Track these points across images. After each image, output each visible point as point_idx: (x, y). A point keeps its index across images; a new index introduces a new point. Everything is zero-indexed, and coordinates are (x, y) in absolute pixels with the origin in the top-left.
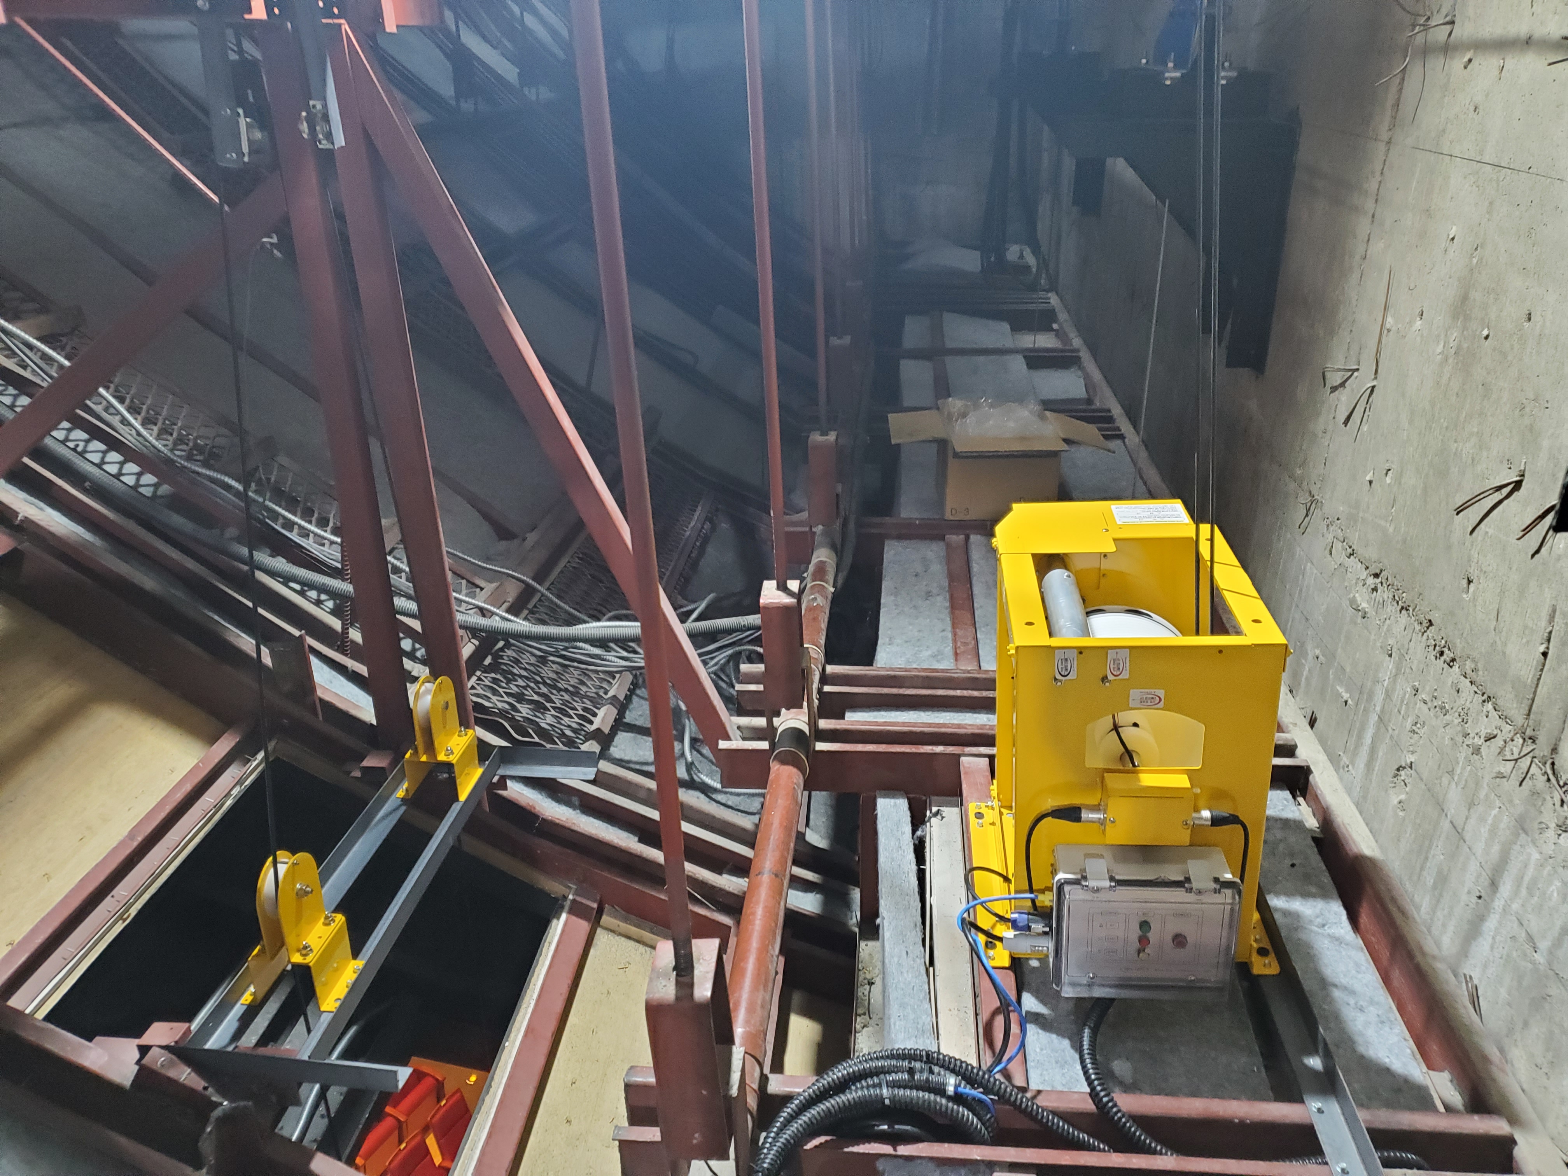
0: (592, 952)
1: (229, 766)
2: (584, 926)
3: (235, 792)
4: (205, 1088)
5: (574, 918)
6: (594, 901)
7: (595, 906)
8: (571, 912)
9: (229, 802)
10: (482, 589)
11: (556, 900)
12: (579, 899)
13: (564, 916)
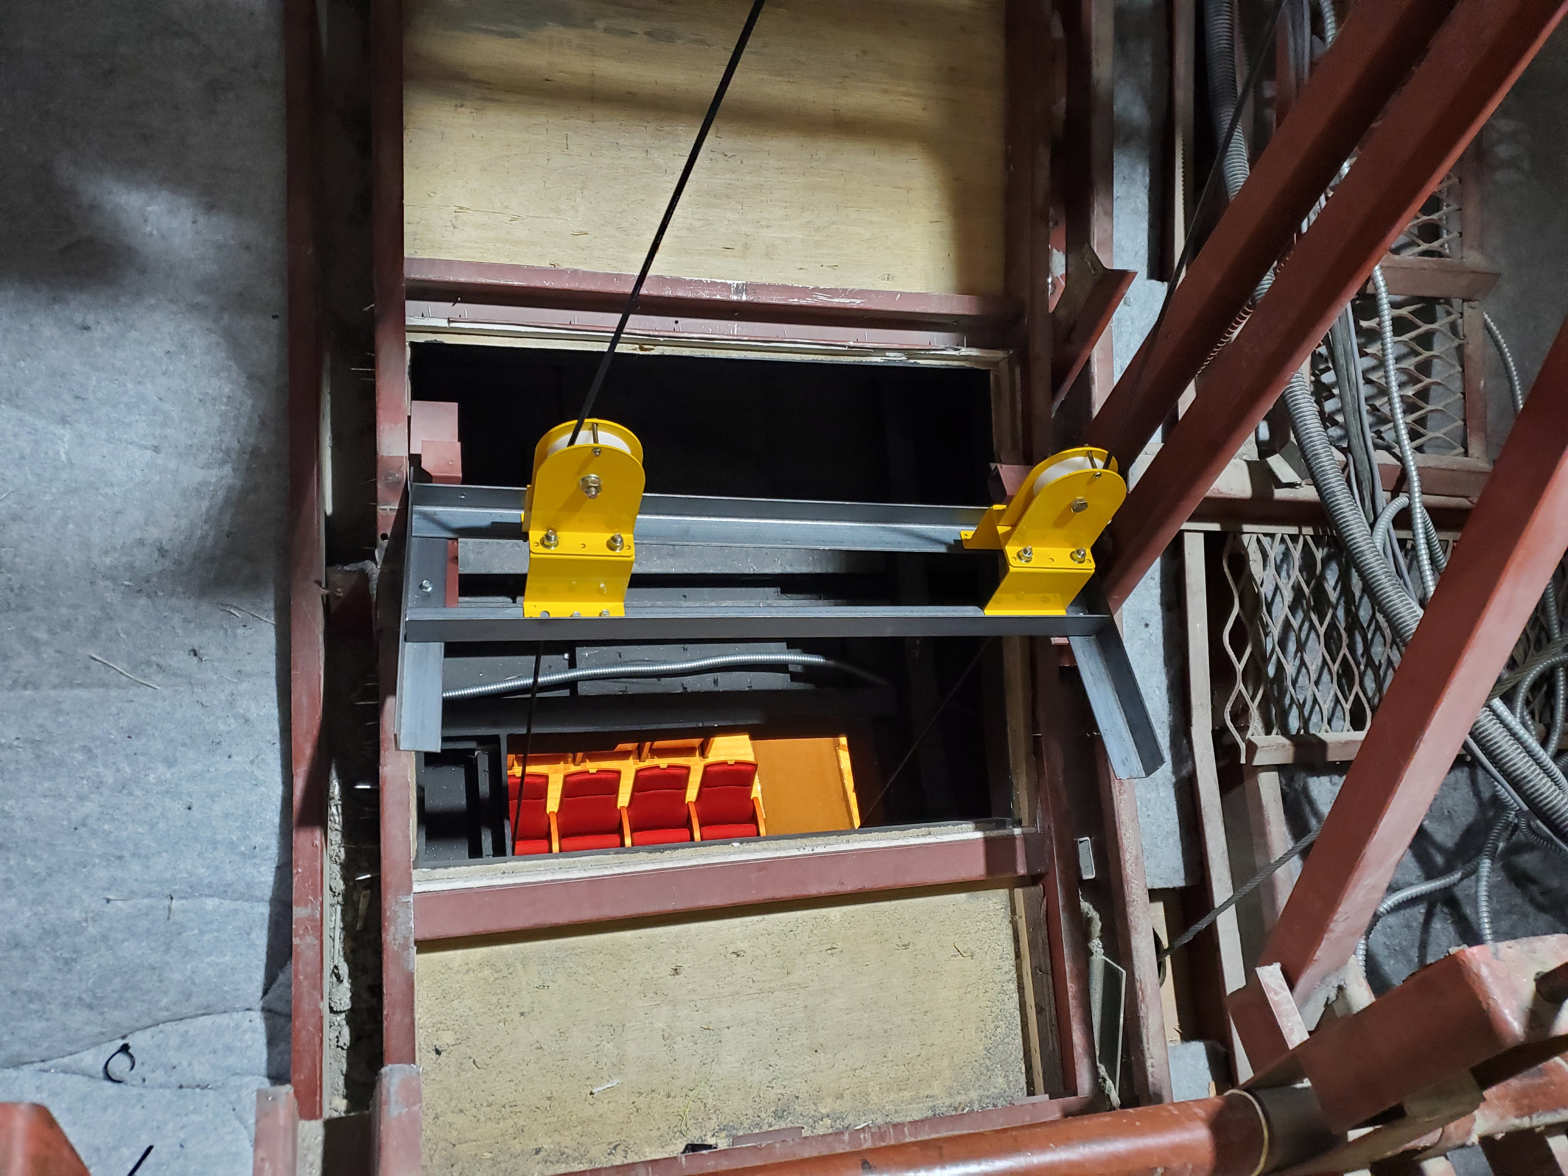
0: (961, 897)
1: (949, 331)
2: (977, 869)
3: (892, 356)
4: (384, 537)
5: (980, 851)
6: (1028, 865)
7: (1022, 870)
8: (987, 840)
9: (877, 360)
10: (1466, 454)
11: (1009, 813)
12: (1019, 844)
13: (979, 835)
